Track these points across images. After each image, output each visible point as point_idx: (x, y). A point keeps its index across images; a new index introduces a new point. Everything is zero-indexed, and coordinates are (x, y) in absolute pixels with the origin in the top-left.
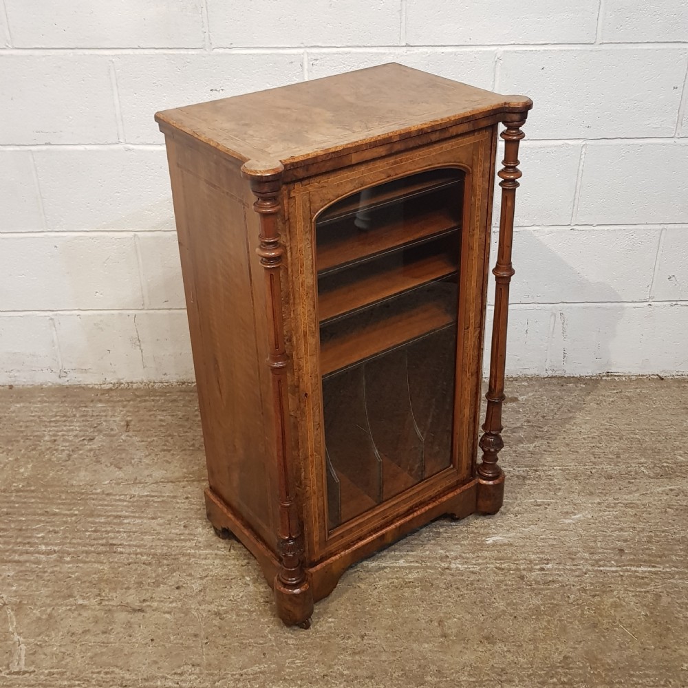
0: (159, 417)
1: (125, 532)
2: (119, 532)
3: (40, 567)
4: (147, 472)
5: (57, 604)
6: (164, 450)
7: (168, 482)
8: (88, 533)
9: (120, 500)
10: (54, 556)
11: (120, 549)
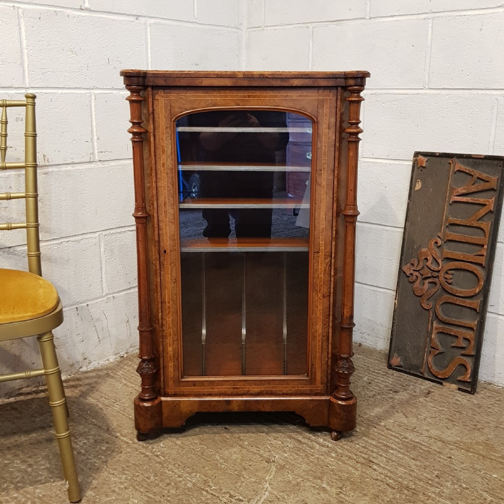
0: (457, 398)
1: (385, 457)
2: (381, 456)
3: (312, 451)
4: (426, 427)
5: (307, 479)
6: (449, 419)
7: (440, 441)
8: (357, 446)
9: (394, 436)
10: (325, 449)
11: (375, 467)
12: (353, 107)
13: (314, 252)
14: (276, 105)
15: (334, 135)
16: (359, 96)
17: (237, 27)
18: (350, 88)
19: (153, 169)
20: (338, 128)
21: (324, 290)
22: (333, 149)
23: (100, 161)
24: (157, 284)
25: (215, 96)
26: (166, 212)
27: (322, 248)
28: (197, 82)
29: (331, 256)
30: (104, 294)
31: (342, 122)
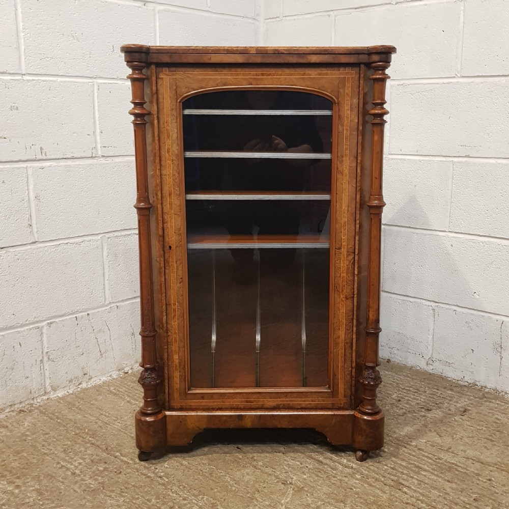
0: (496, 416)
1: (417, 480)
2: (412, 478)
3: (334, 472)
4: (462, 448)
5: (329, 503)
6: (488, 439)
7: (478, 462)
8: (385, 467)
9: (427, 457)
10: (348, 470)
11: (405, 489)
12: (377, 86)
13: (336, 248)
14: (293, 84)
15: (357, 118)
16: (384, 74)
17: (254, 17)
18: (374, 65)
19: (157, 154)
20: (361, 109)
21: (347, 291)
22: (355, 133)
23: (103, 156)
24: (161, 284)
25: (225, 75)
26: (171, 204)
27: (344, 243)
28: (205, 59)
29: (355, 253)
30: (107, 302)
31: (365, 103)
